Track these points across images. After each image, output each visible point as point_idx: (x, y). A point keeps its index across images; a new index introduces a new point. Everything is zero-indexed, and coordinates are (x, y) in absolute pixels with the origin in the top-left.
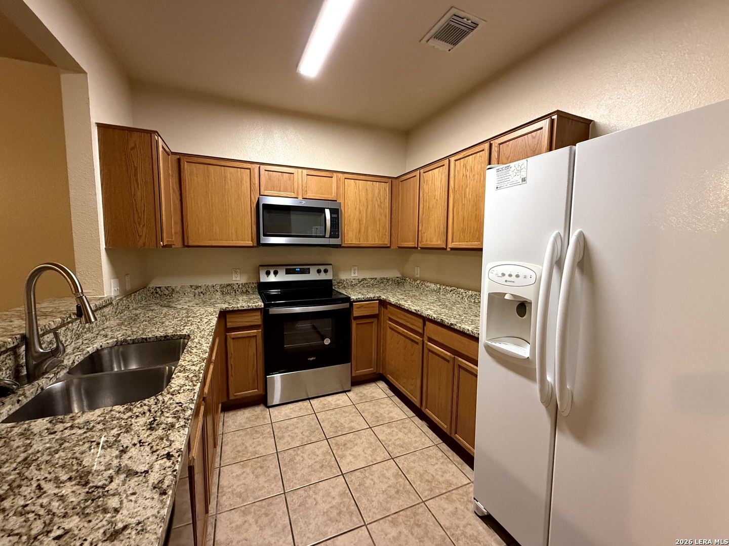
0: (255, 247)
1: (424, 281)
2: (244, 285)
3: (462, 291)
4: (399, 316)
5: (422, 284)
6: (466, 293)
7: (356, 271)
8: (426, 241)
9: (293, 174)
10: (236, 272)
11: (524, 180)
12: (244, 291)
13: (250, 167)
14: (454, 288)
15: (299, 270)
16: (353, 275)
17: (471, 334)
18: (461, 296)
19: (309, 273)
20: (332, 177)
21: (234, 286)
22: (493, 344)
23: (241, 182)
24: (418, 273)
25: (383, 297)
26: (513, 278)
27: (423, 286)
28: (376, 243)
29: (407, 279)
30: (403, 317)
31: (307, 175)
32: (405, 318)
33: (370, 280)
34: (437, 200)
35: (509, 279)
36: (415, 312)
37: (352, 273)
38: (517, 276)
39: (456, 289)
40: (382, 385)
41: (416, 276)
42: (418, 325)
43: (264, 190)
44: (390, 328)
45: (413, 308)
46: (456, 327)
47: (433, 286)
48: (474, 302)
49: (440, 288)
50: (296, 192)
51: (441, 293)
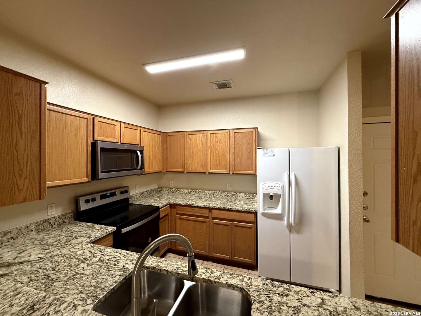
0: (90, 182)
1: (177, 189)
2: (62, 217)
3: (206, 191)
4: (188, 211)
5: (177, 190)
6: (208, 192)
7: (138, 188)
8: (192, 169)
9: (116, 125)
10: (51, 207)
11: (274, 155)
12: (61, 223)
13: (87, 117)
14: (201, 190)
15: (109, 194)
16: (136, 191)
17: (243, 210)
18: (205, 194)
19: (116, 195)
20: (137, 130)
21: (51, 221)
22: (266, 212)
23: (80, 129)
24: (172, 184)
25: (172, 202)
26: (273, 187)
27: (178, 191)
28: (157, 170)
29: (164, 188)
30: (192, 211)
31: (124, 127)
32: (194, 211)
33: (145, 193)
34: (199, 149)
35: (271, 188)
36: (204, 206)
37: (136, 190)
38: (275, 187)
39: (202, 191)
40: (171, 255)
41: (171, 186)
42: (206, 213)
43: (98, 136)
44: (179, 219)
45: (202, 205)
46: (233, 209)
47: (185, 191)
48: (214, 196)
49: (191, 192)
50: (118, 139)
51: (192, 194)
